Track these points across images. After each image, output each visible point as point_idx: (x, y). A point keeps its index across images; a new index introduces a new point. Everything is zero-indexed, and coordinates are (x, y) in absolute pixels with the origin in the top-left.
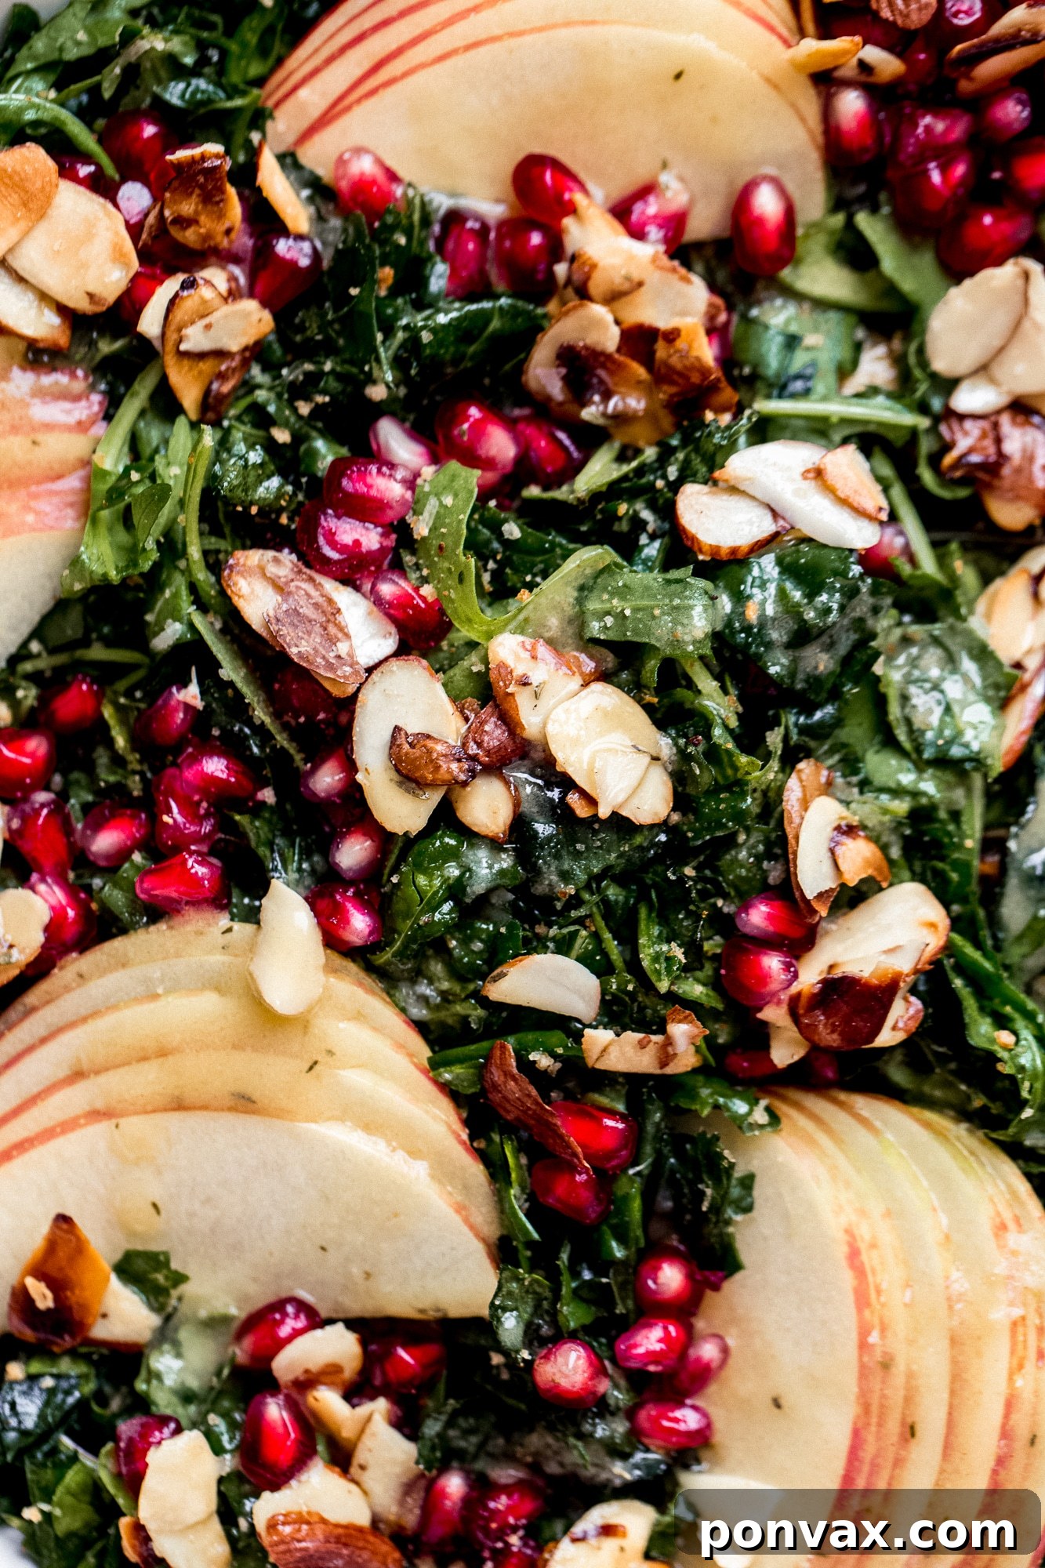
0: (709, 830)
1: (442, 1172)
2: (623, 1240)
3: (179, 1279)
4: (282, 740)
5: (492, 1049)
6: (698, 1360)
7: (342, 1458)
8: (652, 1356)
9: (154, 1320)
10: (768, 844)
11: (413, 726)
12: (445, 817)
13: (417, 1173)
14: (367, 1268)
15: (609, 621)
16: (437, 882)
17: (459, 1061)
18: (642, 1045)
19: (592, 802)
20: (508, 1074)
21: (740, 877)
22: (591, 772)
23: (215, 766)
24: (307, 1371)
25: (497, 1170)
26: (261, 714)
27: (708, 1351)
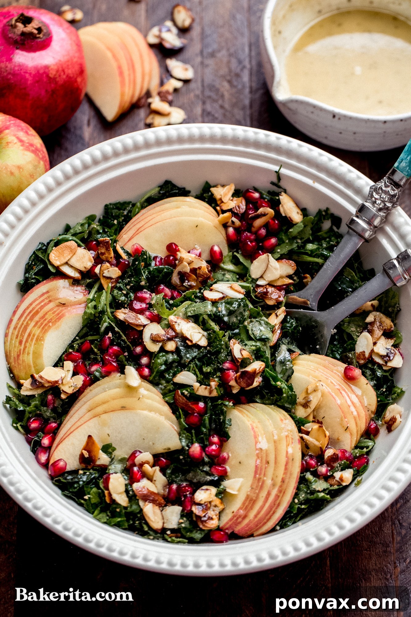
0: (215, 348)
1: (167, 418)
2: (205, 427)
3: (114, 449)
4: (128, 343)
5: (175, 393)
6: (223, 456)
7: (150, 479)
8: (213, 450)
9: (109, 460)
10: (228, 353)
11: (155, 333)
12: (162, 349)
13: (162, 419)
14: (153, 442)
15: (192, 312)
16: (162, 361)
17: (169, 396)
18: (206, 388)
19: (191, 341)
20: (179, 396)
21: (222, 359)
22: (191, 336)
23: (115, 348)
24: (142, 462)
25: (178, 418)
26: (124, 338)
27: (225, 455)
